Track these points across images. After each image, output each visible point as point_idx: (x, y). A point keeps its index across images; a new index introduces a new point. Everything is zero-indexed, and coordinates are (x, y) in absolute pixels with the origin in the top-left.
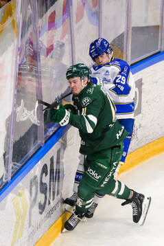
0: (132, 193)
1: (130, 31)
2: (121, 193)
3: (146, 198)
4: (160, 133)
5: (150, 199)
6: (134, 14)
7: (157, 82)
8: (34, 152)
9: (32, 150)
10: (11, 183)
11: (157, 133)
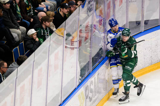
0: (139, 83)
1: (128, 23)
2: (135, 82)
3: (144, 85)
4: (142, 67)
5: (145, 86)
6: (129, 16)
7: (140, 45)
8: (87, 75)
9: (87, 74)
10: (78, 88)
11: (140, 67)
